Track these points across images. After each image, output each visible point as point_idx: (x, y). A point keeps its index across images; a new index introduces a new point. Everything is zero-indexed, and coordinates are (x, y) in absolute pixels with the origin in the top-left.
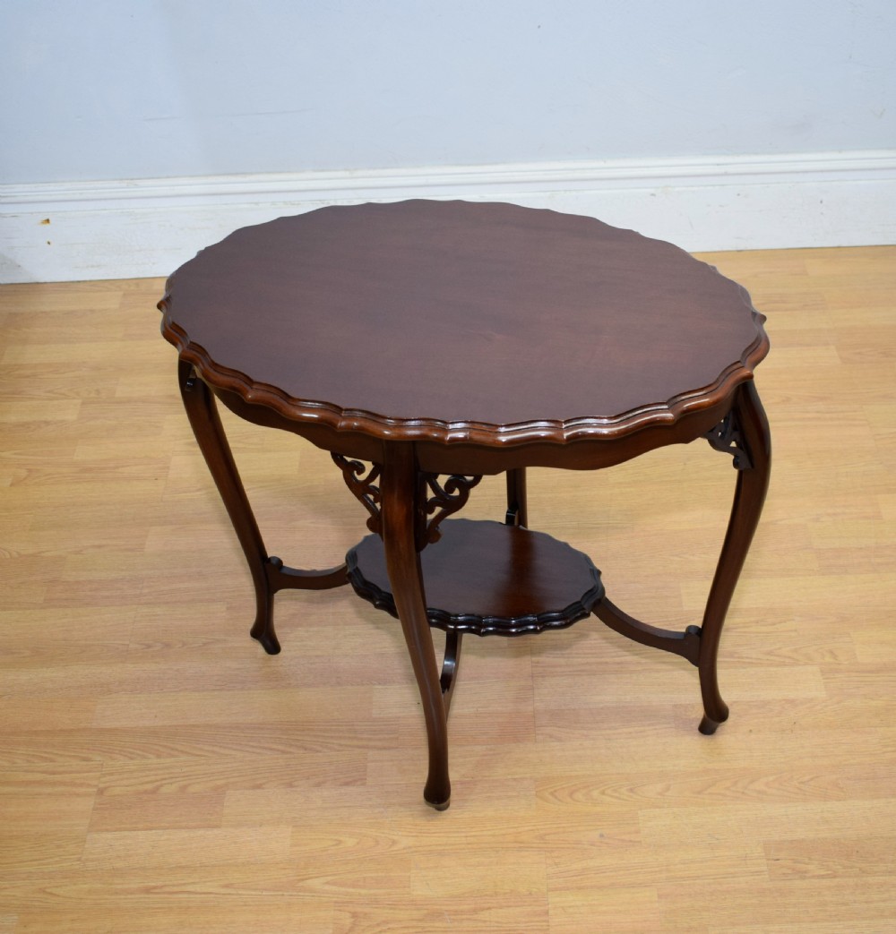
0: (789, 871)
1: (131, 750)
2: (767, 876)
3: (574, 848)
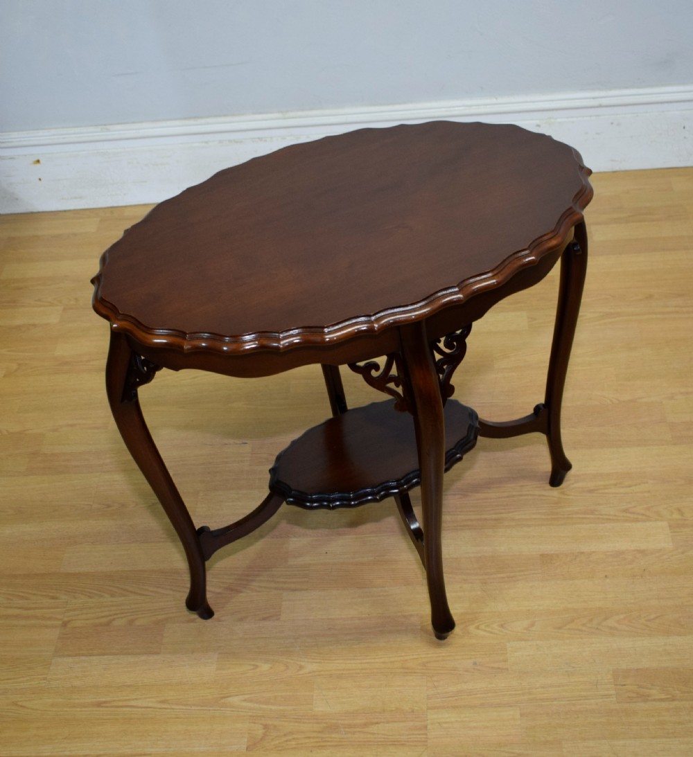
0: (635, 695)
1: (91, 591)
2: (615, 699)
3: (451, 674)
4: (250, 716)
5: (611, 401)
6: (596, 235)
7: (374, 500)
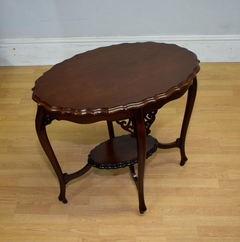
0: (204, 234)
1: (27, 193)
2: (197, 235)
3: (144, 225)
4: (78, 236)
5: (202, 139)
6: (200, 84)
7: (122, 167)
